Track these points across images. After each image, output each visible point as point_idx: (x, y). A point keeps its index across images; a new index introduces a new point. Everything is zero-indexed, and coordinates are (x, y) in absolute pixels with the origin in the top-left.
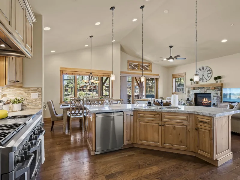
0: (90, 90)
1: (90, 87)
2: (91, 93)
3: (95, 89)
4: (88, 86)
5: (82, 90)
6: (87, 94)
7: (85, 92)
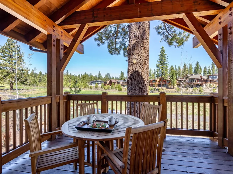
0: (159, 85)
1: (159, 81)
2: (160, 88)
3: (165, 84)
4: (157, 80)
5: (151, 84)
6: (155, 89)
7: (154, 87)
